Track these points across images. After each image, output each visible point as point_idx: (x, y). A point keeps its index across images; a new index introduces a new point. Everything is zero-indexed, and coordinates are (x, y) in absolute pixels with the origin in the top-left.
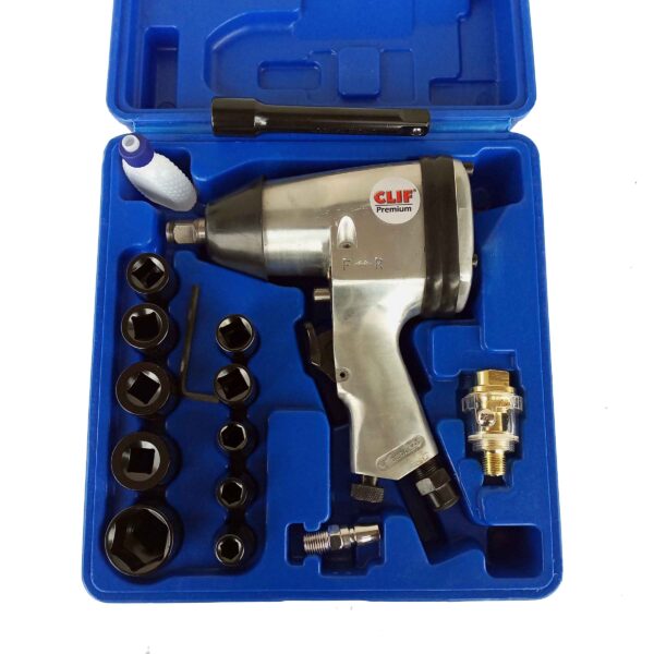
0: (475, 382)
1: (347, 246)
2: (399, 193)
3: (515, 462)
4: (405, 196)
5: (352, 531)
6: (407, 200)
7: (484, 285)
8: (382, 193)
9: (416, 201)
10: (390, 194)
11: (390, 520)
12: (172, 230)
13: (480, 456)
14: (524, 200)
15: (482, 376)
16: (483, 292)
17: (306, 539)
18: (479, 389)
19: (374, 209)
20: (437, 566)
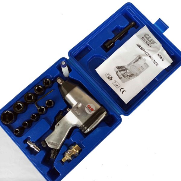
0: (75, 146)
1: (77, 108)
2: (92, 108)
3: (68, 163)
4: (92, 110)
6: (92, 111)
7: (91, 133)
8: (90, 106)
9: (93, 112)
10: (91, 107)
11: (42, 151)
12: (58, 79)
13: (64, 156)
14: (111, 128)
15: (77, 146)
16: (90, 134)
17: (29, 141)
18: (74, 147)
19: (86, 107)
20: (41, 164)
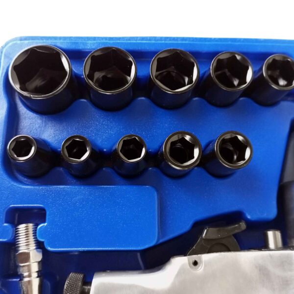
5: (35, 275)
